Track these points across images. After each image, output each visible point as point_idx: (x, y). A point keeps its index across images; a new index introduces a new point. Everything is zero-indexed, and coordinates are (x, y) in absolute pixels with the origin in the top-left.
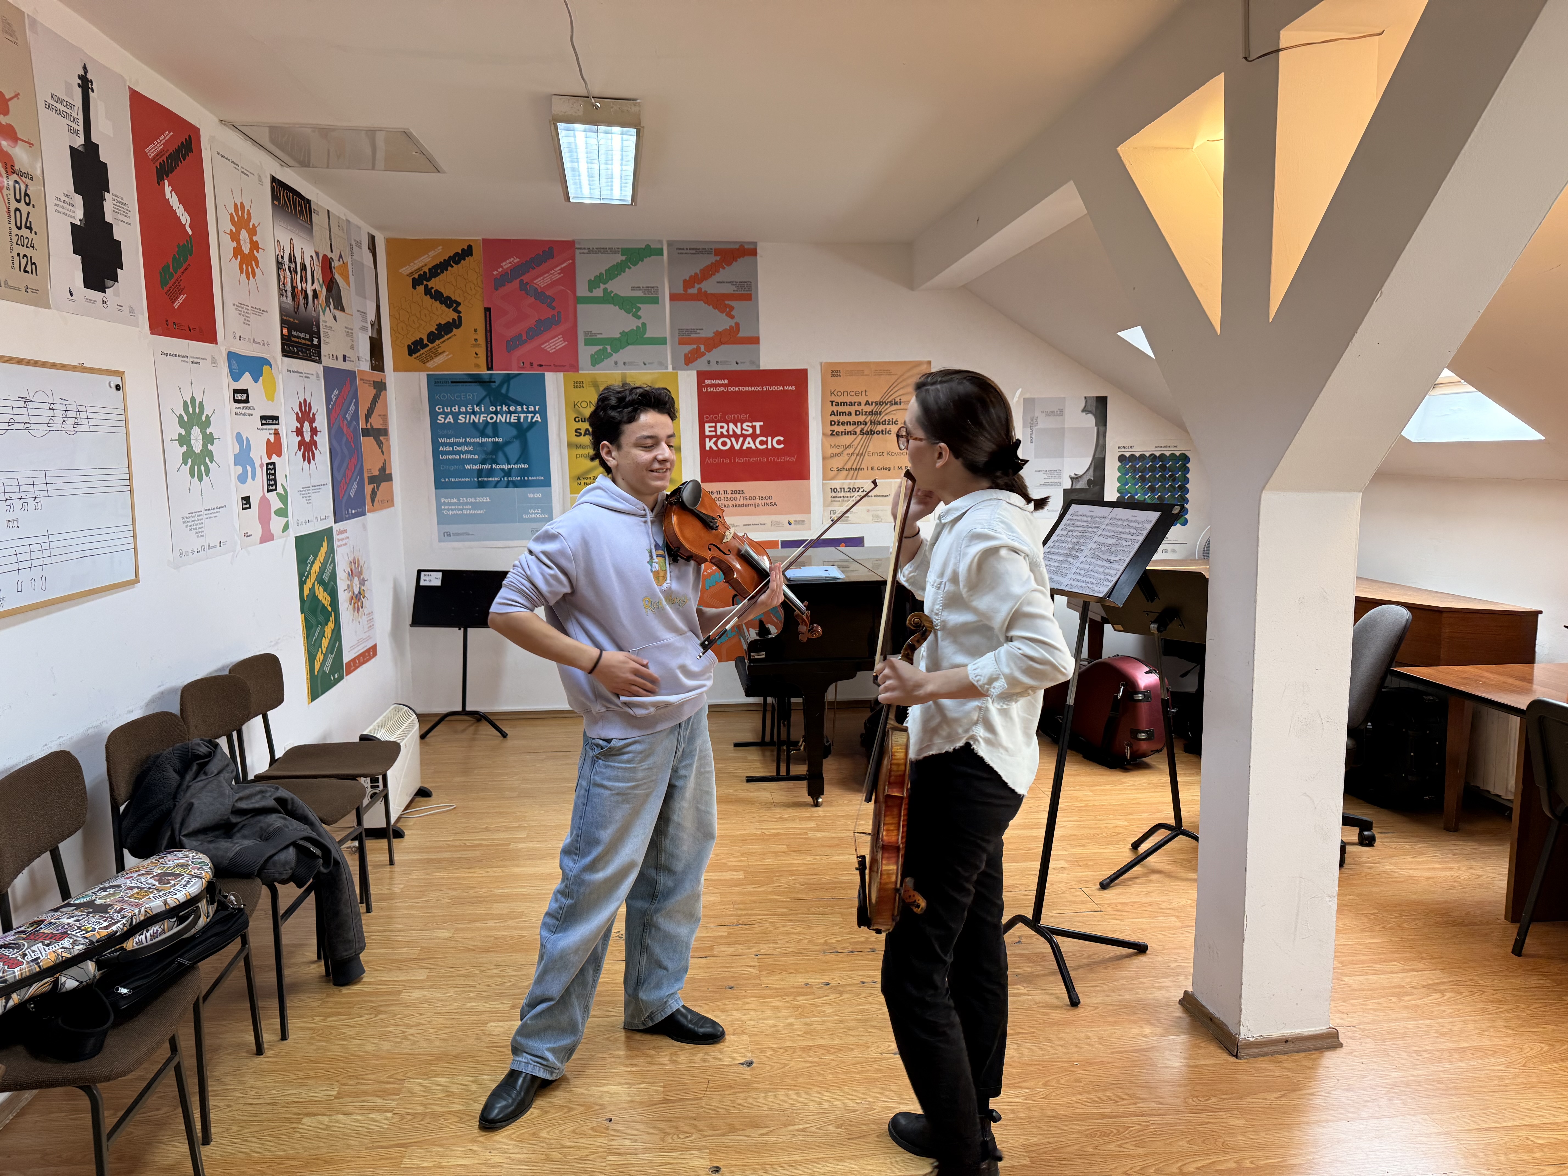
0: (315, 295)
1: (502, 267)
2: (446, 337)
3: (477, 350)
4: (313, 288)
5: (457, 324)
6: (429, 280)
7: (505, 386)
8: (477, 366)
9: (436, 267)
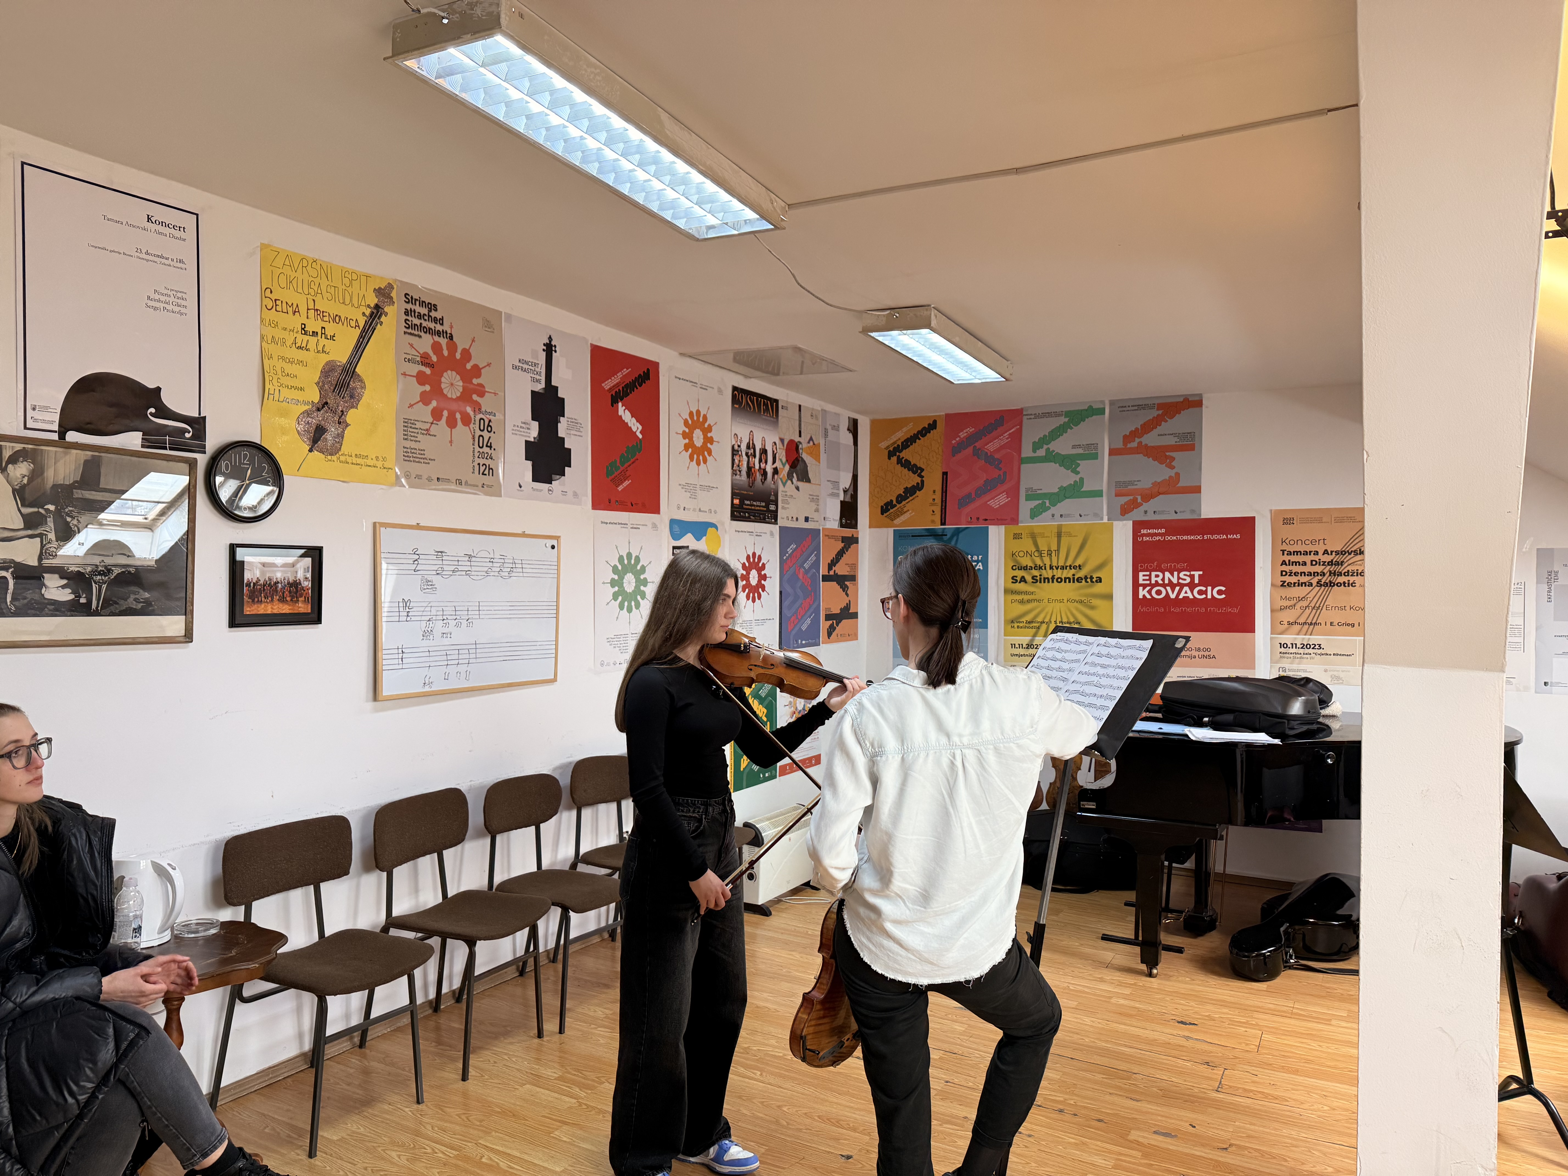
0: (776, 471)
1: (959, 437)
2: (911, 498)
3: (934, 508)
4: (775, 466)
5: (919, 487)
6: (901, 451)
7: (955, 538)
8: (933, 522)
9: (907, 440)
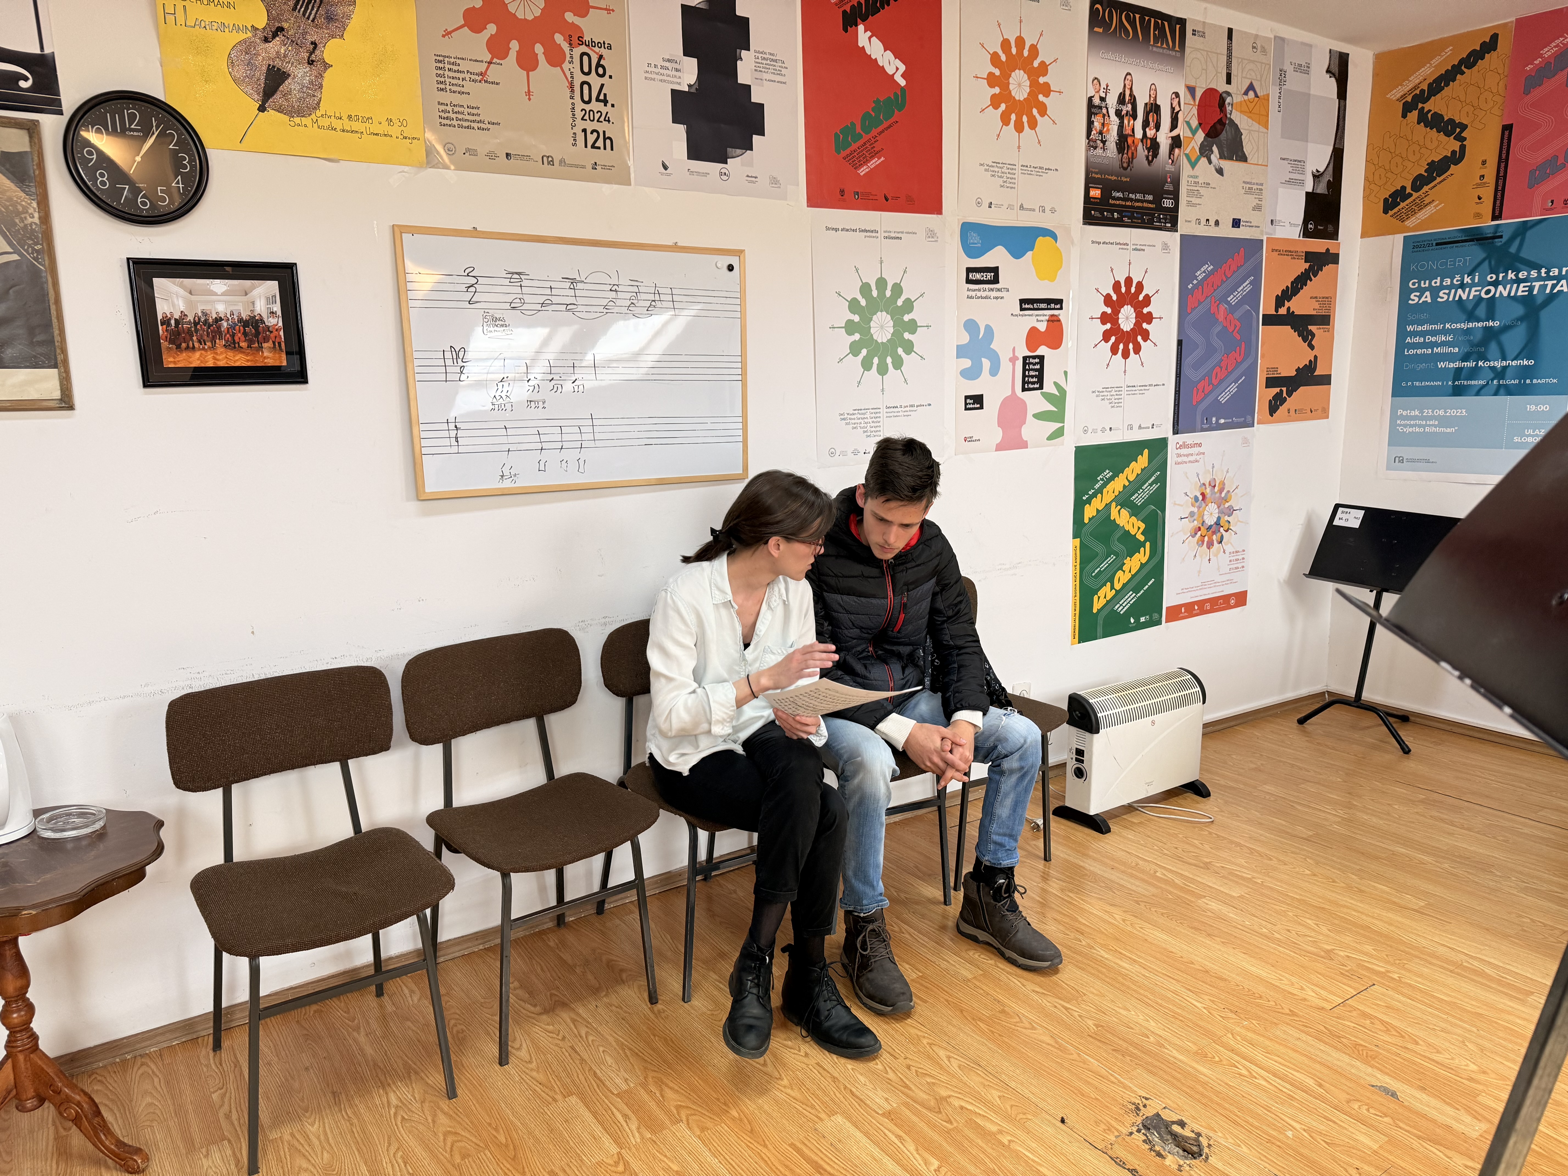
0: (1176, 142)
1: (1541, 56)
2: (1439, 179)
3: (1480, 192)
4: (1175, 133)
5: (1456, 158)
6: (1425, 101)
7: (1517, 242)
8: (1478, 216)
9: (1438, 80)
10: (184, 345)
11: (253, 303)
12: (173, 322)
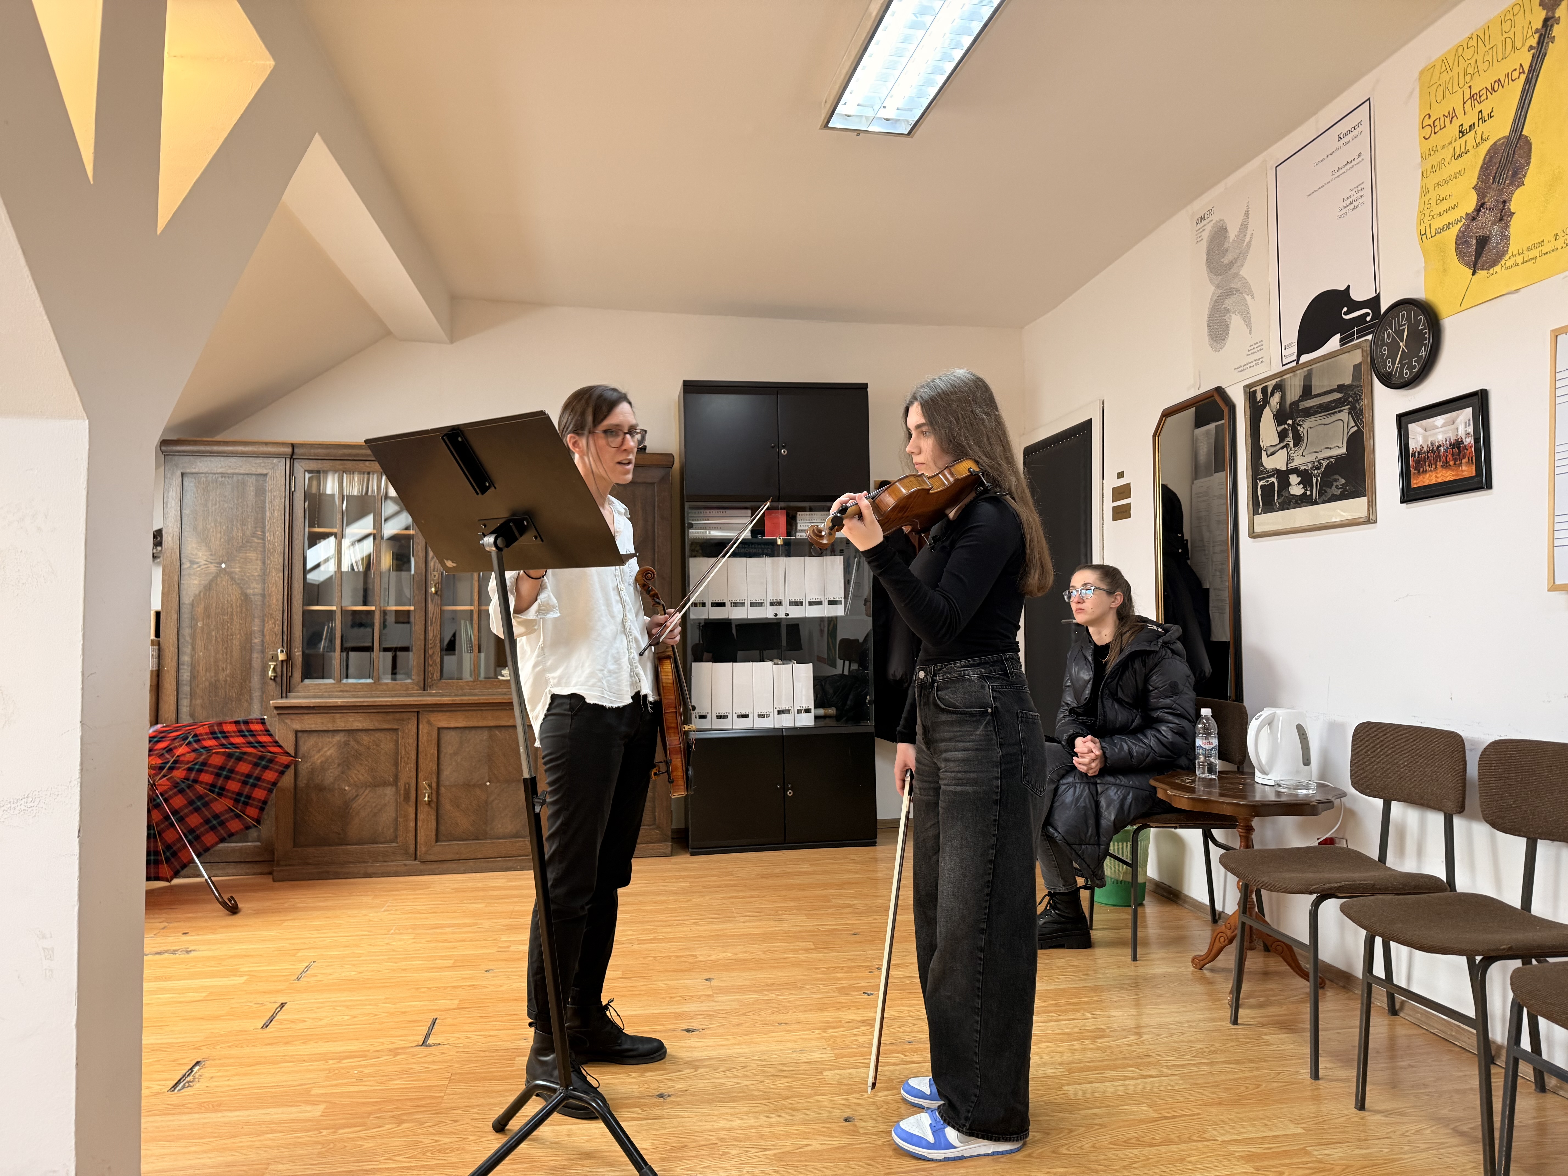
10: (1421, 469)
11: (1457, 429)
12: (1417, 454)
